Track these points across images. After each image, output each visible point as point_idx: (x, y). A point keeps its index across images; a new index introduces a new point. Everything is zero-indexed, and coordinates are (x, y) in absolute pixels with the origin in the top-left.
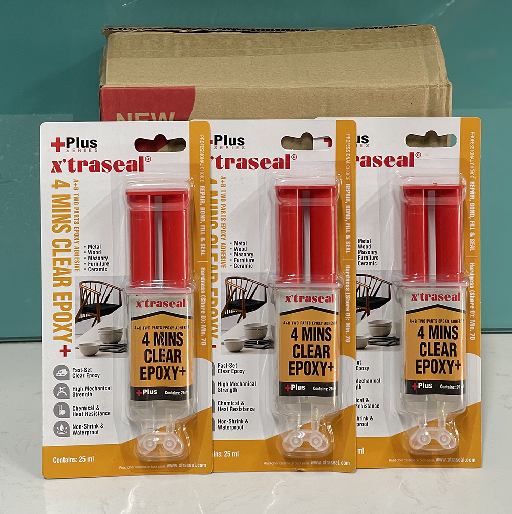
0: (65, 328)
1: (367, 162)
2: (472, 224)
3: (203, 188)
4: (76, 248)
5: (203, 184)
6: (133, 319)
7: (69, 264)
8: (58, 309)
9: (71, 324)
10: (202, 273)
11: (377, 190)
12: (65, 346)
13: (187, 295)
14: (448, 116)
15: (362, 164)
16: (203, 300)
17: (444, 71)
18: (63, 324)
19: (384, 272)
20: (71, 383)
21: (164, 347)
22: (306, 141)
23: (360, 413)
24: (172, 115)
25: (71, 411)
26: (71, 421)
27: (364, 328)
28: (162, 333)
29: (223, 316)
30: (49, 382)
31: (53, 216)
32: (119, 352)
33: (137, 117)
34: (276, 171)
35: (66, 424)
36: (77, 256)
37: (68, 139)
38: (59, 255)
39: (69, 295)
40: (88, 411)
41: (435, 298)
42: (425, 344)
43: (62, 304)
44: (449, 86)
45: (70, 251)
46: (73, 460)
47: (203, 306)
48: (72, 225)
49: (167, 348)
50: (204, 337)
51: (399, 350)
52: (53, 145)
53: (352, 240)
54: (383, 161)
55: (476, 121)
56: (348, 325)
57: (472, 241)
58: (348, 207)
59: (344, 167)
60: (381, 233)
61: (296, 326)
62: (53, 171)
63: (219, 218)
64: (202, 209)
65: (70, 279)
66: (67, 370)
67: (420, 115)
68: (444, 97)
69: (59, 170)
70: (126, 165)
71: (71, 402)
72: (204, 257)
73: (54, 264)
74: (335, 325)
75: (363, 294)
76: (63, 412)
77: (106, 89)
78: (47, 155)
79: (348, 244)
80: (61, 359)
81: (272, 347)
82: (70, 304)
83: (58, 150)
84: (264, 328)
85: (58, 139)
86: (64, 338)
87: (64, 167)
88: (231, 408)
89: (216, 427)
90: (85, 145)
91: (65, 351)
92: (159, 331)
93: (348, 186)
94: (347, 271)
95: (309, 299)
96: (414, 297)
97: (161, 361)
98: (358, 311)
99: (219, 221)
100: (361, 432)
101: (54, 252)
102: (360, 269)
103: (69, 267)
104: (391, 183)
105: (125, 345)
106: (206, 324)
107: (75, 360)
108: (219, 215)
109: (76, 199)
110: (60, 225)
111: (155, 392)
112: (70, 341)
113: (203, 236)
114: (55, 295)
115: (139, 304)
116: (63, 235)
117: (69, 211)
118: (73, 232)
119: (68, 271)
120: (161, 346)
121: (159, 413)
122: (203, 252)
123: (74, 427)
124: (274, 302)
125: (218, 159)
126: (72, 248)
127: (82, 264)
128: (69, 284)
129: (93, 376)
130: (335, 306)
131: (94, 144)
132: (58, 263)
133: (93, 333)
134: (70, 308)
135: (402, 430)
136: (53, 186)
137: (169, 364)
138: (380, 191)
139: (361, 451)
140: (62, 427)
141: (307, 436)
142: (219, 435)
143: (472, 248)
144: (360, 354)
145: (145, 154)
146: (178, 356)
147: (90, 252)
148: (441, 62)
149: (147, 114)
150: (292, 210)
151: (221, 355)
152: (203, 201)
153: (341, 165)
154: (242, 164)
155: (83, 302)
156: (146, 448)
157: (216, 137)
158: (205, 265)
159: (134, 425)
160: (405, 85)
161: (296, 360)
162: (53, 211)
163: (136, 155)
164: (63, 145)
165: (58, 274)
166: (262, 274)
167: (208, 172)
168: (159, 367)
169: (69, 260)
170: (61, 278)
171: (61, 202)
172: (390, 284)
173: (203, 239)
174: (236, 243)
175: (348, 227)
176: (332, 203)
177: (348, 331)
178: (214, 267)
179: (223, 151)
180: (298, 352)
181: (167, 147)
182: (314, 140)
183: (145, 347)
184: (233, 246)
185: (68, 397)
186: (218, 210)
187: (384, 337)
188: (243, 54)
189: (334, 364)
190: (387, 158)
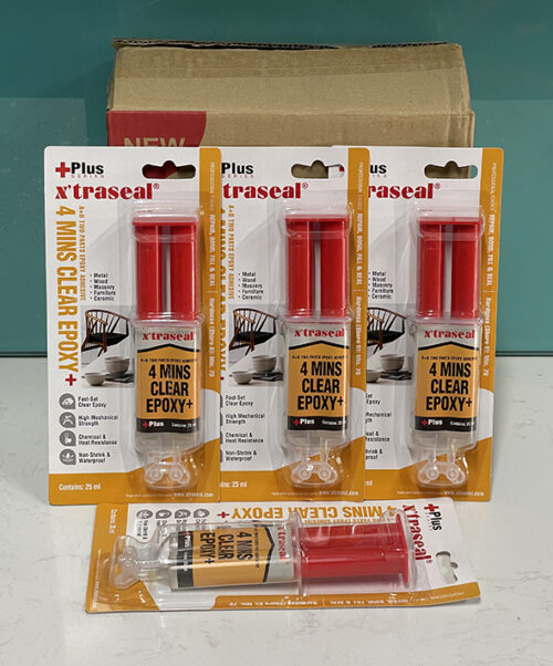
0: (71, 357)
1: (383, 192)
2: (491, 258)
3: (212, 217)
4: (82, 276)
5: (213, 213)
6: (140, 351)
7: (75, 292)
8: (64, 338)
9: (76, 354)
10: (211, 305)
11: (393, 221)
12: (71, 376)
13: (195, 328)
15: (379, 195)
16: (212, 332)
17: (467, 97)
18: (68, 353)
19: (398, 306)
20: (77, 412)
21: (171, 379)
22: (320, 170)
23: (369, 446)
24: (182, 141)
25: (77, 440)
26: (77, 449)
27: (375, 361)
28: (169, 366)
29: (231, 348)
30: (55, 411)
31: (58, 243)
32: (126, 382)
33: (146, 143)
34: (285, 200)
35: (72, 452)
36: (83, 284)
37: (73, 164)
38: (64, 283)
39: (75, 323)
40: (94, 440)
41: (448, 335)
42: (436, 380)
43: (67, 333)
44: (471, 115)
45: (75, 279)
46: (80, 487)
47: (211, 338)
48: (78, 253)
49: (174, 380)
50: (213, 368)
51: (411, 384)
52: (57, 170)
53: (365, 271)
54: (400, 191)
55: (499, 151)
56: (358, 357)
57: (490, 276)
58: (360, 238)
59: (357, 197)
60: (397, 268)
61: (305, 360)
62: (57, 197)
63: (227, 248)
64: (212, 239)
65: (75, 308)
66: (73, 399)
67: (440, 145)
68: (466, 127)
69: (64, 197)
70: (134, 192)
71: (77, 431)
72: (214, 288)
73: (60, 292)
74: (345, 360)
75: (375, 327)
76: (69, 440)
77: (113, 113)
78: (52, 180)
79: (359, 275)
80: (66, 386)
81: (281, 379)
82: (75, 333)
83: (63, 176)
84: (273, 360)
85: (63, 164)
86: (70, 367)
87: (70, 193)
88: (240, 440)
89: (224, 459)
90: (91, 170)
91: (71, 380)
92: (165, 364)
93: (360, 215)
94: (358, 303)
95: (318, 334)
96: (428, 334)
97: (167, 393)
98: (369, 345)
99: (226, 252)
100: (370, 465)
101: (60, 280)
102: (372, 302)
103: (75, 296)
104: (408, 216)
105: (132, 375)
106: (214, 355)
107: (81, 389)
108: (226, 246)
109: (82, 227)
110: (66, 253)
111: (162, 424)
112: (77, 370)
113: (213, 266)
114: (61, 324)
115: (146, 337)
116: (68, 263)
117: (75, 239)
118: (78, 260)
119: (75, 300)
120: (168, 379)
121: (167, 445)
122: (212, 283)
123: (80, 455)
124: (283, 334)
125: (227, 187)
126: (77, 276)
127: (87, 292)
128: (75, 313)
129: (100, 405)
130: (345, 341)
131: (100, 170)
132: (64, 291)
133: (99, 363)
134: (75, 337)
135: (411, 463)
136: (58, 213)
137: (176, 396)
138: (396, 223)
139: (370, 483)
141: (316, 468)
142: (226, 466)
143: (489, 283)
144: (371, 388)
145: (153, 181)
146: (185, 389)
147: (96, 282)
149: (157, 139)
150: (302, 242)
151: (229, 387)
152: (213, 231)
153: (353, 194)
154: (251, 193)
155: (89, 331)
156: (152, 477)
157: (223, 164)
158: (213, 296)
159: (140, 455)
160: (426, 113)
161: (305, 395)
162: (58, 239)
163: (144, 182)
164: (68, 170)
165: (63, 302)
166: (270, 306)
167: (218, 202)
168: (166, 399)
169: (75, 288)
170: (67, 306)
171: (66, 229)
172: (404, 318)
173: (212, 270)
174: (245, 274)
175: (359, 258)
176: (343, 235)
177: (358, 363)
178: (222, 299)
179: (231, 179)
180: (307, 385)
181: (176, 174)
182: (327, 169)
183: (151, 379)
184: (242, 277)
185: (74, 426)
186: (226, 240)
187: (396, 371)
188: (258, 74)
189: (344, 399)
190: (405, 189)
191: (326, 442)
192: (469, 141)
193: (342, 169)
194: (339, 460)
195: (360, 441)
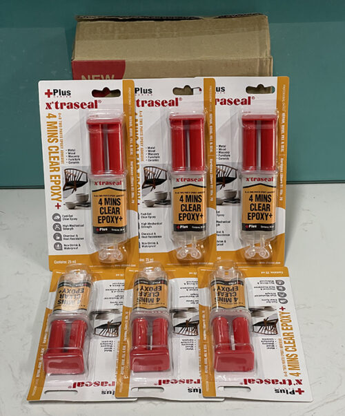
0: (57, 194)
1: (224, 102)
2: (283, 137)
3: (131, 118)
4: (62, 151)
5: (131, 115)
6: (93, 191)
7: (58, 159)
8: (53, 184)
9: (60, 192)
10: (132, 165)
11: (229, 118)
12: (58, 204)
13: (123, 178)
14: (270, 76)
15: (221, 104)
16: (132, 179)
17: (269, 48)
18: (56, 192)
19: (233, 163)
20: (62, 223)
22: (188, 91)
23: (218, 238)
24: (113, 76)
25: (63, 237)
26: (63, 242)
27: (221, 194)
28: (109, 199)
29: (143, 188)
30: (50, 222)
31: (48, 133)
32: (87, 207)
33: (93, 78)
35: (60, 244)
36: (62, 155)
37: (54, 90)
38: (52, 155)
39: (59, 176)
40: (72, 238)
41: (259, 180)
42: (253, 204)
43: (55, 181)
44: (271, 58)
46: (65, 262)
47: (132, 182)
48: (59, 138)
49: (112, 206)
50: (134, 199)
51: (239, 205)
52: (46, 94)
53: (214, 145)
54: (233, 101)
55: (286, 78)
56: (212, 191)
57: (283, 146)
58: (211, 127)
59: (209, 105)
60: (232, 143)
61: (182, 194)
62: (47, 108)
64: (131, 129)
65: (59, 168)
66: (60, 216)
67: (254, 75)
68: (268, 64)
69: (50, 108)
70: (88, 105)
71: (63, 233)
72: (133, 156)
73: (50, 159)
74: (204, 194)
75: (221, 175)
76: (59, 238)
77: (75, 62)
78: (43, 100)
79: (211, 147)
80: (56, 211)
81: (170, 204)
82: (60, 181)
83: (49, 97)
84: (166, 194)
85: (49, 90)
86: (57, 199)
87: (53, 106)
88: (149, 237)
89: (141, 247)
90: (64, 94)
91: (58, 206)
92: (107, 198)
93: (211, 115)
94: (211, 162)
95: (189, 180)
96: (248, 179)
97: (109, 213)
98: (217, 185)
99: (139, 136)
100: (219, 249)
101: (50, 153)
102: (218, 161)
103: (58, 161)
104: (237, 114)
105: (90, 203)
106: (134, 192)
107: (64, 211)
108: (139, 133)
109: (60, 124)
110: (52, 139)
111: (106, 229)
112: (61, 201)
113: (132, 144)
114: (51, 176)
115: (96, 184)
116: (54, 144)
117: (57, 131)
118: (59, 142)
119: (58, 164)
120: (109, 206)
121: (110, 240)
122: (131, 153)
123: (65, 245)
124: (170, 180)
125: (138, 101)
126: (59, 151)
127: (65, 159)
128: (59, 170)
129: (74, 219)
130: (203, 183)
131: (69, 93)
132: (52, 159)
133: (73, 197)
134: (59, 183)
135: (241, 247)
136: (47, 117)
137: (113, 215)
138: (231, 118)
139: (219, 258)
140: (58, 246)
141: (190, 251)
142: (142, 250)
143: (282, 150)
144: (219, 208)
145: (97, 99)
146: (118, 211)
147: (69, 153)
148: (268, 43)
149: (99, 76)
150: (179, 131)
151: (143, 208)
152: (131, 125)
153: (206, 103)
154: (151, 104)
155: (67, 180)
156: (103, 257)
157: (136, 89)
158: (133, 160)
159: (97, 244)
160: (246, 58)
161: (183, 213)
162: (48, 131)
163: (93, 99)
164: (51, 93)
165: (52, 165)
166: (164, 165)
167: (134, 109)
168: (108, 216)
169: (58, 157)
170: (54, 167)
171: (51, 125)
172: (236, 170)
173: (131, 146)
174: (149, 148)
175: (211, 137)
176: (201, 126)
177: (211, 194)
178: (137, 161)
179: (140, 97)
180: (184, 208)
181: (110, 94)
182: (192, 89)
183: (100, 206)
184: (147, 149)
185: (61, 230)
186: (139, 130)
187: (232, 199)
188: (154, 36)
189: (203, 214)
190: (235, 100)
191: (195, 238)
192: (270, 73)
193: (200, 90)
194: (202, 246)
195: (214, 236)
